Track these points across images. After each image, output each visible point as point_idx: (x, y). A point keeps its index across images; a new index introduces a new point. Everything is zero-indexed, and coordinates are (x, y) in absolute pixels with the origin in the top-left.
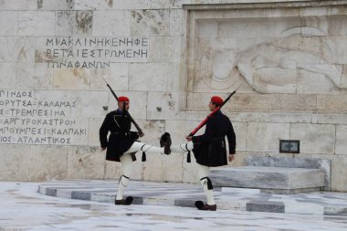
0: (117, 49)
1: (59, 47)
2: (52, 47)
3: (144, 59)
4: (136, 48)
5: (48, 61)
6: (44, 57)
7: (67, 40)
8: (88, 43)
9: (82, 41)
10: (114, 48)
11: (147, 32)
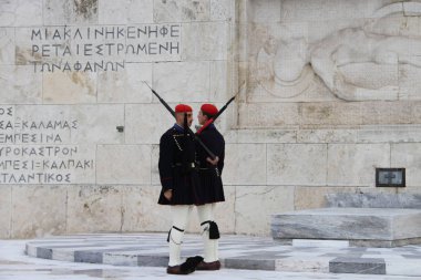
0: (135, 43)
1: (50, 41)
2: (40, 42)
3: (175, 56)
4: (162, 40)
5: (35, 63)
6: (28, 57)
7: (61, 31)
8: (92, 34)
9: (84, 32)
10: (129, 41)
11: (177, 17)
